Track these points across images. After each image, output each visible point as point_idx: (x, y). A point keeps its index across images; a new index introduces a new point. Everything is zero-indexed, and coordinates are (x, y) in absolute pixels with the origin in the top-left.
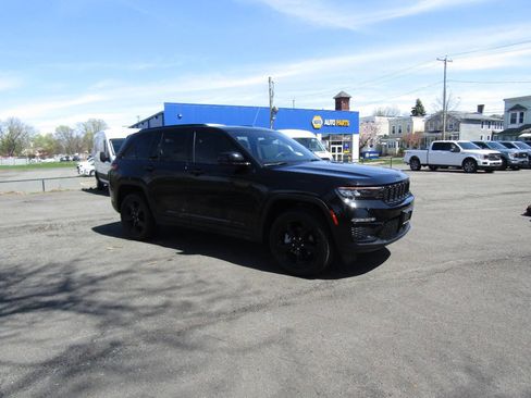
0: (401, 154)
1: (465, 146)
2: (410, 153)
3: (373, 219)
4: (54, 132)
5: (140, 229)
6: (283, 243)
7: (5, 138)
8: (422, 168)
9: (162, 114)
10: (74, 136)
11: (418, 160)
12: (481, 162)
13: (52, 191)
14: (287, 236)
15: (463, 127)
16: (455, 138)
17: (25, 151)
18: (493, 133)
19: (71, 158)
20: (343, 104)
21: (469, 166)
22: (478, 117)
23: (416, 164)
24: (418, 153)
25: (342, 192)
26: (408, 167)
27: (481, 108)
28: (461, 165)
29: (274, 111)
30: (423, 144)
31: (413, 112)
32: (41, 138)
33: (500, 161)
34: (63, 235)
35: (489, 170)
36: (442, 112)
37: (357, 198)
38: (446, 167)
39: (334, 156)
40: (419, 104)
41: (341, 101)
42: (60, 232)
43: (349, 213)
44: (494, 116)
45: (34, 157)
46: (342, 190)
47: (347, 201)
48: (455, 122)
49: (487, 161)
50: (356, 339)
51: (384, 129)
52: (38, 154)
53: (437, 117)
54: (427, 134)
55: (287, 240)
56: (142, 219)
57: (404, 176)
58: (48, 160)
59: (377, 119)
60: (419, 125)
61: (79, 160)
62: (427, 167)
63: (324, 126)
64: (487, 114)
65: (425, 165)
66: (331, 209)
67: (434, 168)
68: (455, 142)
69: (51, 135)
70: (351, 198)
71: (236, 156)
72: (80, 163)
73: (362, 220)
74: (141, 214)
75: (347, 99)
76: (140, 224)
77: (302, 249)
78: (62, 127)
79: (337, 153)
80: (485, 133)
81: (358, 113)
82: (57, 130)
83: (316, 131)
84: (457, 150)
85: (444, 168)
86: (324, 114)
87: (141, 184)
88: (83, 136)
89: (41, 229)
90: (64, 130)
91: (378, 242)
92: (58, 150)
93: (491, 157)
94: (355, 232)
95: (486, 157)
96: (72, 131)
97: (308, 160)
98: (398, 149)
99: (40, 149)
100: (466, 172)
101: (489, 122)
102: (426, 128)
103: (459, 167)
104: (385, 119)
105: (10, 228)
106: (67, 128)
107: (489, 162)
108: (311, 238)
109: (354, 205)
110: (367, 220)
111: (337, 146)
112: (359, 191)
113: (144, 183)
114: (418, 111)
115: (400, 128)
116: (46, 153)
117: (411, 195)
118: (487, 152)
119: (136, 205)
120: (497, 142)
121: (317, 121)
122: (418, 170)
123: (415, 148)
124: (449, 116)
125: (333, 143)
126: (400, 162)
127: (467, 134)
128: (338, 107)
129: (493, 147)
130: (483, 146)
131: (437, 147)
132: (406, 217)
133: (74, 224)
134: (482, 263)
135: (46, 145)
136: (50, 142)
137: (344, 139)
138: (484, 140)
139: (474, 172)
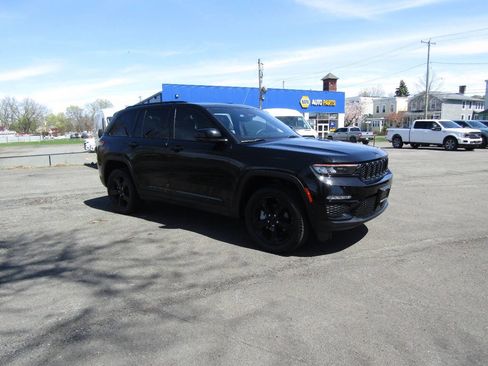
0: (384, 132)
1: (446, 125)
2: (393, 131)
3: (349, 197)
4: (65, 112)
5: (125, 203)
6: (259, 219)
7: (21, 117)
8: (404, 146)
9: (160, 94)
10: (83, 115)
11: (400, 138)
12: (461, 140)
13: (57, 166)
14: (262, 213)
15: (445, 107)
16: (437, 117)
17: (39, 129)
18: (474, 113)
19: (80, 136)
20: (331, 85)
21: (450, 144)
22: (459, 97)
23: (398, 142)
24: (401, 131)
25: (317, 169)
26: (391, 145)
27: (462, 89)
28: (441, 142)
29: (263, 91)
30: (406, 123)
31: (397, 92)
32: (54, 117)
33: (481, 139)
34: (55, 208)
35: (469, 148)
36: (425, 93)
37: (333, 176)
38: (428, 145)
39: (320, 134)
40: (402, 85)
41: (329, 82)
42: (53, 205)
43: (324, 190)
44: (475, 97)
45: (47, 134)
46: (318, 168)
47: (322, 178)
48: (438, 102)
49: (468, 139)
50: (325, 323)
51: (369, 108)
52: (51, 132)
53: (420, 98)
54: (410, 114)
55: (263, 217)
56: (127, 194)
57: (383, 153)
58: (60, 137)
59: (362, 99)
60: (402, 105)
61: (87, 137)
62: (409, 145)
63: (311, 105)
64: (468, 95)
65: (407, 143)
66: (306, 186)
67: (415, 146)
68: (437, 121)
69: (62, 114)
70: (326, 175)
71: (214, 132)
72: (87, 140)
73: (337, 198)
74: (126, 188)
75: (334, 81)
76: (125, 198)
77: (277, 225)
78: (72, 108)
79: (323, 132)
80: (466, 113)
81: (343, 94)
82: (68, 109)
83: (303, 110)
84: (438, 129)
85: (425, 146)
86: (312, 94)
87: (125, 160)
88: (91, 115)
89: (37, 201)
90: (75, 110)
91: (354, 220)
92: (69, 128)
93: (472, 135)
94: (330, 209)
95: (466, 135)
96: (81, 110)
97: (286, 137)
98: (381, 127)
99: (53, 127)
100: (446, 150)
101: (470, 103)
102: (409, 108)
103: (439, 145)
104: (369, 100)
105: (9, 201)
106: (77, 108)
107: (469, 141)
108: (286, 215)
109: (329, 182)
110: (343, 198)
111: (323, 125)
112: (335, 168)
113: (128, 158)
114: (402, 91)
115: (383, 107)
116: (58, 131)
117: (389, 172)
118: (468, 130)
119: (122, 180)
120: (477, 121)
121: (305, 101)
122: (400, 147)
123: (398, 127)
124: (431, 96)
125: (320, 122)
126: (383, 140)
127: (449, 113)
128: (326, 87)
129: (474, 125)
130: (464, 124)
131: (419, 125)
132: (383, 195)
133: (67, 197)
134: (460, 242)
135: (58, 123)
136: (62, 121)
137: (330, 118)
138: (465, 120)
139: (455, 149)
